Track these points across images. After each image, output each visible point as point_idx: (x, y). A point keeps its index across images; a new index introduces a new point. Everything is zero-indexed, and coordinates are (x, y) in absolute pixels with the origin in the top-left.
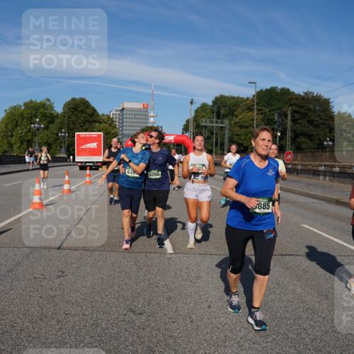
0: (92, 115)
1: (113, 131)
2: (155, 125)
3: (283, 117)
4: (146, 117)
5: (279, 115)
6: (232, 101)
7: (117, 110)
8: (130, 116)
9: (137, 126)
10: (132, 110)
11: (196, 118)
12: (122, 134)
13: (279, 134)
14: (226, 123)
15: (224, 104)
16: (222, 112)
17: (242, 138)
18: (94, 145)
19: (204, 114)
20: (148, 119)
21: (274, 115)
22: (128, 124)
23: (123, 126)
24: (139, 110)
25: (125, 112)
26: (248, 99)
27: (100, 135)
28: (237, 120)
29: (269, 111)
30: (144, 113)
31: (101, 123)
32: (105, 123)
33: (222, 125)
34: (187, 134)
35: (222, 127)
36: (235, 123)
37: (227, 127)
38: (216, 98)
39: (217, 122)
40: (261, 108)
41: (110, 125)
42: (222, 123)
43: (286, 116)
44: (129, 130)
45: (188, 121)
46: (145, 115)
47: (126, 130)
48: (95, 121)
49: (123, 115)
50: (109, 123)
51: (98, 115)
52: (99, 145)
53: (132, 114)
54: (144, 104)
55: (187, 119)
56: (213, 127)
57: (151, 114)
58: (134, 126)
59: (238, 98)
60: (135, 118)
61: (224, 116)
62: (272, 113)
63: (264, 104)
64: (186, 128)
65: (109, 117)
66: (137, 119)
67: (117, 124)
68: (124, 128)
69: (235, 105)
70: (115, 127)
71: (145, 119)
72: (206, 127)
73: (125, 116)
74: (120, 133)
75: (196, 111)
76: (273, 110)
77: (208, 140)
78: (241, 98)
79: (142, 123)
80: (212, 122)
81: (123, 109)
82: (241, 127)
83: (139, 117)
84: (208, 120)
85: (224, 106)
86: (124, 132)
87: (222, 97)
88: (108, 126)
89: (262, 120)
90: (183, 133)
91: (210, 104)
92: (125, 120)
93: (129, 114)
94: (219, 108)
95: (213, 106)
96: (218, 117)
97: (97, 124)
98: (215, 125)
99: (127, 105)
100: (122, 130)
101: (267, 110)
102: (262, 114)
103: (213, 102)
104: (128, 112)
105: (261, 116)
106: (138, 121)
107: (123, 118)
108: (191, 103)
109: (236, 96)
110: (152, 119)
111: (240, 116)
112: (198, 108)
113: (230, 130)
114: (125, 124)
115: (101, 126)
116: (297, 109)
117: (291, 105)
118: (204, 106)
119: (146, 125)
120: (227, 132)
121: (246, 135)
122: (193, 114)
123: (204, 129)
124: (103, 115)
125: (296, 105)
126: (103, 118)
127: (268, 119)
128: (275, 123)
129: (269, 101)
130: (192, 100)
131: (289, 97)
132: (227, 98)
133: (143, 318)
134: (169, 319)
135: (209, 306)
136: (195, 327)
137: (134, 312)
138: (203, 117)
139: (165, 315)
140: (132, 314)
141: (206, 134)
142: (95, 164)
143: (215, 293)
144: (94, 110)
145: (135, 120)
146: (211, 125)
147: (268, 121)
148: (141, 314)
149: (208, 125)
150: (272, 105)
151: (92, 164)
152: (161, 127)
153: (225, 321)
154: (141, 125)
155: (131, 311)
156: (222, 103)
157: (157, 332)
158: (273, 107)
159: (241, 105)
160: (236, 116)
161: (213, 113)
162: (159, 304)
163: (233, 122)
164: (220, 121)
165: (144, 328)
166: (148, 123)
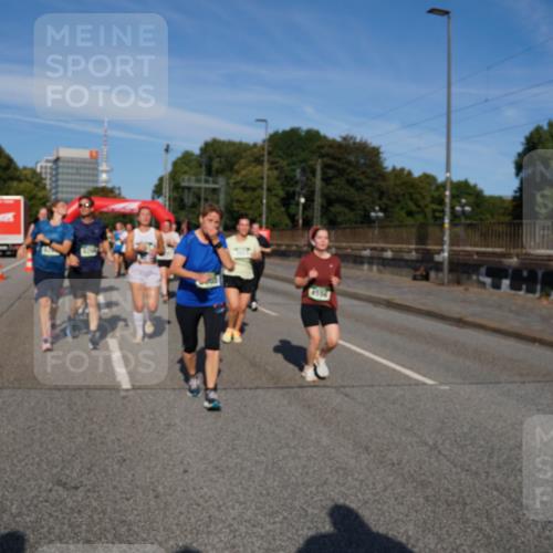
0: (7, 168)
1: (40, 194)
2: (110, 185)
3: (310, 175)
4: (95, 172)
5: (304, 170)
6: (231, 149)
7: (48, 161)
8: (70, 171)
9: (80, 187)
10: (72, 160)
11: (174, 175)
13: (303, 200)
14: (222, 181)
15: (218, 152)
16: (216, 165)
17: (247, 205)
18: (9, 217)
19: (186, 168)
20: (97, 175)
21: (294, 170)
23: (57, 187)
24: (84, 161)
25: (60, 164)
26: (255, 145)
27: (18, 202)
28: (239, 178)
29: (288, 165)
30: (91, 166)
31: (20, 180)
32: (28, 180)
33: (216, 186)
34: (161, 200)
35: (215, 191)
36: (235, 183)
37: (223, 190)
38: (207, 144)
39: (207, 181)
40: (277, 159)
41: (36, 184)
42: (215, 182)
43: (313, 172)
44: (67, 193)
45: (161, 179)
46: (93, 169)
47: (62, 192)
48: (12, 179)
49: (57, 168)
50: (35, 180)
51: (16, 169)
52: (17, 217)
53: (72, 168)
54: (91, 153)
55: (160, 175)
56: (200, 188)
57: (103, 167)
58: (76, 187)
59: (241, 144)
60: (77, 174)
61: (220, 172)
62: (293, 167)
63: (280, 153)
64: (158, 191)
65: (34, 172)
66: (80, 175)
67: (48, 182)
68: (60, 189)
69: (235, 155)
70: (44, 188)
71: (93, 175)
72: (189, 188)
73: (60, 170)
74: (53, 197)
75: (175, 164)
76: (294, 164)
77: (194, 209)
78: (245, 144)
79: (89, 181)
80: (198, 181)
81: (57, 160)
82: (244, 189)
83: (82, 171)
84: (193, 178)
85: (218, 157)
86: (60, 196)
87: (215, 141)
88: (32, 185)
89: (278, 179)
90: (153, 198)
91: (197, 152)
92: (60, 177)
93: (68, 167)
94: (210, 159)
95: (201, 156)
96: (209, 172)
97: (15, 184)
98: (203, 185)
99: (65, 153)
100: (57, 193)
101: (285, 163)
102: (276, 169)
103: (201, 149)
104: (66, 164)
105: (276, 173)
106: (82, 178)
107: (57, 174)
108: (167, 150)
110: (104, 176)
111: (243, 172)
112: (179, 159)
113: (227, 194)
114: (60, 183)
115: (23, 185)
116: (330, 161)
117: (322, 156)
118: (186, 158)
119: (95, 185)
120: (222, 196)
121: (253, 202)
122: (170, 168)
123: (186, 191)
124: (25, 168)
125: (327, 155)
126: (25, 172)
127: (286, 177)
128: (297, 182)
129: (288, 148)
130: (168, 146)
131: (319, 143)
132: (223, 143)
133: (80, 494)
134: (121, 493)
135: (185, 471)
136: (162, 505)
137: (64, 485)
138: (185, 173)
139: (115, 487)
140: (60, 488)
141: (189, 199)
142: (11, 248)
143: (195, 450)
144: (10, 161)
145: (78, 177)
146: (197, 185)
147: (288, 180)
148: (76, 488)
149: (193, 184)
150: (292, 156)
151: (5, 248)
152: (119, 189)
153: (209, 494)
154: (87, 184)
155: (60, 483)
156: (215, 151)
157: (101, 516)
158: (294, 159)
159: (244, 155)
160: (238, 172)
161: (201, 166)
162: (105, 471)
163: (232, 181)
164: (211, 179)
165: (79, 511)
166: (97, 181)
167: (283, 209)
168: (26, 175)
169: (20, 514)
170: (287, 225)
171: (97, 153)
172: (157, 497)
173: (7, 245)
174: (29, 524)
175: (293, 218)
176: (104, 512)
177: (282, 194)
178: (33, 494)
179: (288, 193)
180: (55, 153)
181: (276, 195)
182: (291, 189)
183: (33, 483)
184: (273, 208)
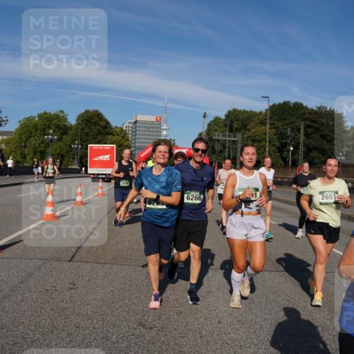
0: (105, 127)
1: (125, 144)
2: (168, 138)
3: (296, 133)
4: (159, 130)
5: (292, 128)
6: (245, 115)
7: (130, 123)
8: (143, 129)
9: (150, 139)
10: (145, 122)
11: (208, 132)
12: (135, 146)
13: (292, 149)
14: (239, 137)
16: (235, 126)
18: (106, 157)
19: (217, 128)
20: (160, 132)
21: (286, 129)
22: (140, 137)
23: (135, 139)
24: (152, 123)
25: (138, 125)
26: (261, 113)
27: (113, 147)
28: (250, 134)
29: (282, 126)
30: (157, 126)
31: (114, 135)
32: (118, 135)
33: (235, 139)
35: (234, 141)
36: (247, 137)
37: (240, 141)
38: (229, 112)
39: (229, 136)
40: (274, 122)
41: (123, 137)
42: (234, 137)
43: (299, 130)
44: (142, 142)
45: (200, 134)
46: (158, 128)
47: (139, 142)
48: (108, 134)
49: (136, 127)
50: (122, 135)
51: (111, 127)
52: (111, 158)
53: (145, 127)
54: (157, 117)
55: (200, 132)
56: (225, 140)
57: (164, 127)
58: (147, 139)
59: (251, 111)
60: (147, 131)
61: (238, 130)
62: (286, 127)
63: (277, 118)
65: (122, 129)
66: (150, 131)
67: (130, 136)
68: (137, 140)
69: (248, 119)
70: (128, 140)
71: (158, 132)
72: (218, 140)
73: (138, 129)
74: (133, 145)
75: (209, 125)
76: (286, 125)
77: (220, 154)
78: (255, 112)
79: (155, 135)
80: (224, 136)
81: (136, 121)
83: (151, 129)
84: (221, 134)
85: (236, 120)
86: (137, 144)
87: (235, 110)
88: (121, 138)
89: (275, 134)
91: (223, 117)
92: (138, 133)
93: (142, 127)
94: (232, 122)
95: (226, 120)
96: (231, 131)
97: (110, 136)
98: (228, 139)
99: (140, 118)
100: (135, 143)
101: (280, 124)
102: (274, 128)
103: (226, 116)
104: (141, 125)
105: (274, 130)
106: (151, 133)
107: (136, 131)
108: (204, 116)
109: (249, 110)
110: (165, 132)
111: (253, 130)
112: (211, 122)
114: (137, 136)
115: (114, 138)
116: (310, 123)
117: (304, 120)
118: (217, 120)
119: (159, 138)
120: (239, 146)
121: (259, 149)
122: (206, 127)
123: (216, 142)
124: (116, 127)
125: (308, 119)
126: (116, 130)
127: (281, 133)
128: (288, 137)
129: (282, 115)
130: (205, 113)
131: (302, 111)
132: (240, 111)
133: (154, 332)
134: (180, 333)
135: (219, 322)
136: (205, 343)
137: (144, 326)
138: (216, 130)
139: (176, 329)
140: (142, 328)
141: (218, 147)
142: (108, 176)
143: (225, 309)
144: (108, 123)
145: (149, 133)
146: (224, 138)
147: (281, 135)
148: (152, 328)
149: (221, 138)
150: (285, 119)
151: (104, 176)
152: (174, 140)
153: (235, 338)
154: (154, 137)
155: (141, 324)
156: (235, 117)
157: (167, 347)
158: (286, 121)
159: (254, 119)
160: (249, 130)
161: (226, 126)
162: (168, 318)
163: (245, 136)
164: (232, 134)
165: (153, 343)
166: (160, 136)
167: (278, 154)
168: (116, 132)
169: (117, 342)
170: (281, 165)
171: (160, 118)
172: (201, 337)
173: (105, 174)
174: (123, 349)
175: (285, 160)
176: (169, 344)
177: (278, 144)
178: (125, 330)
179: (282, 143)
180: (134, 118)
181: (274, 145)
182: (284, 141)
183: (124, 323)
184: (272, 153)
